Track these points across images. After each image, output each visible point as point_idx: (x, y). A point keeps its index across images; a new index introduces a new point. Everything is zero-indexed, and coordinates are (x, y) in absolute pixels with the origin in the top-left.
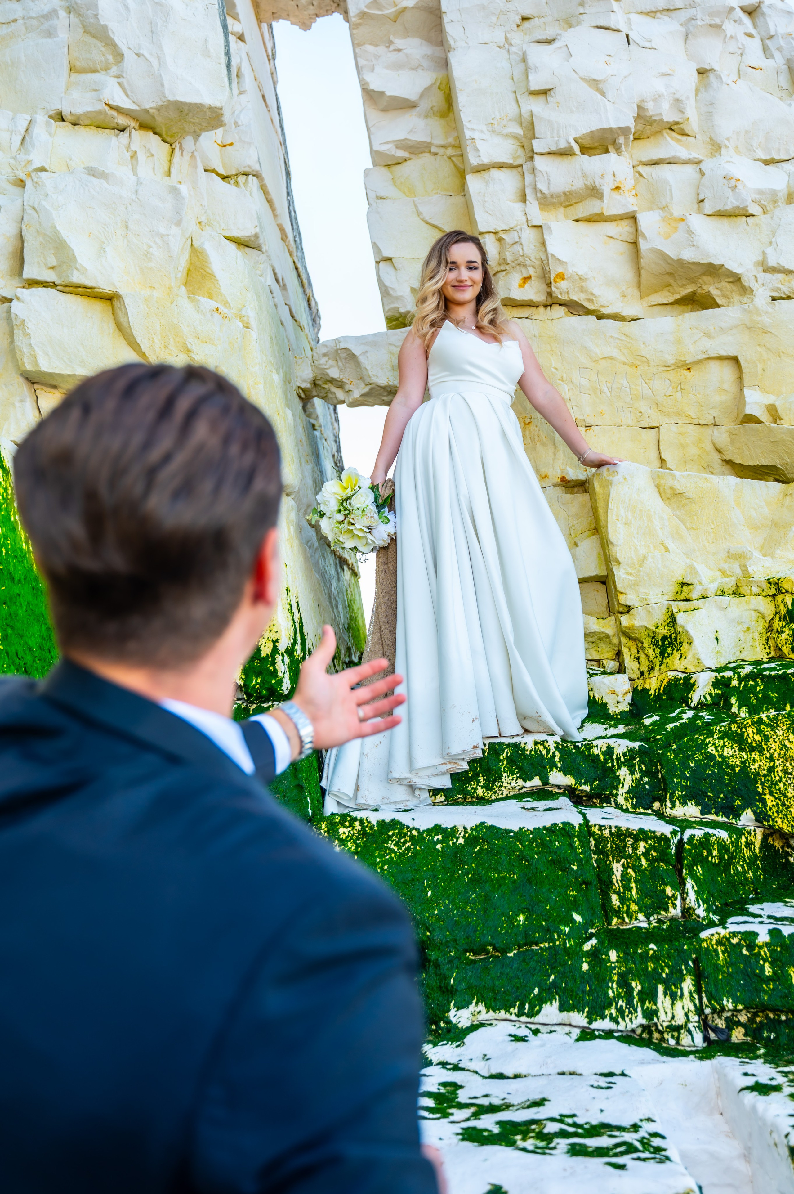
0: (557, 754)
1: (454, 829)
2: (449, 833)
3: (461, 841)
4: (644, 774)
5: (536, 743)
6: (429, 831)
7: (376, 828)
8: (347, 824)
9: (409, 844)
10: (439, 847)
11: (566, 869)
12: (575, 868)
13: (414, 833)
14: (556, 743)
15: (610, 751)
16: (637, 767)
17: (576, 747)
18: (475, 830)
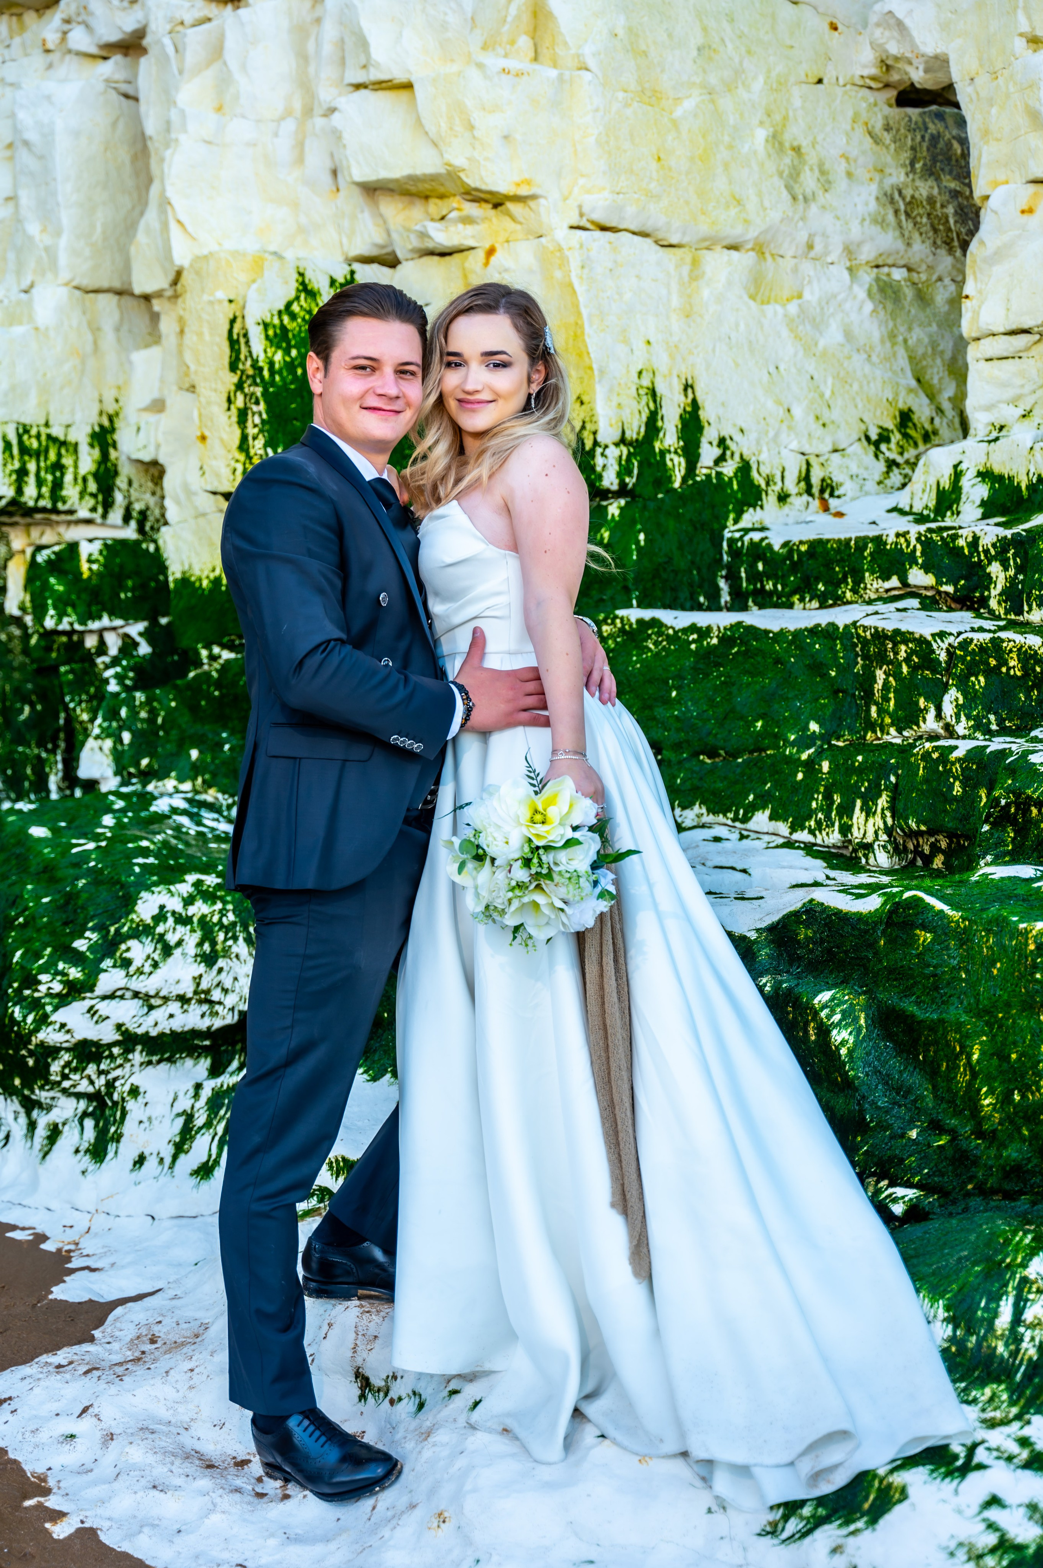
0: (919, 547)
1: (709, 629)
2: (704, 633)
3: (715, 641)
4: (1019, 569)
5: (898, 535)
6: (685, 631)
7: (635, 626)
8: (609, 621)
9: (665, 643)
10: (693, 646)
11: (825, 676)
12: (833, 674)
13: (671, 632)
14: (919, 533)
15: (974, 542)
16: (1012, 562)
17: (942, 538)
18: (729, 629)
